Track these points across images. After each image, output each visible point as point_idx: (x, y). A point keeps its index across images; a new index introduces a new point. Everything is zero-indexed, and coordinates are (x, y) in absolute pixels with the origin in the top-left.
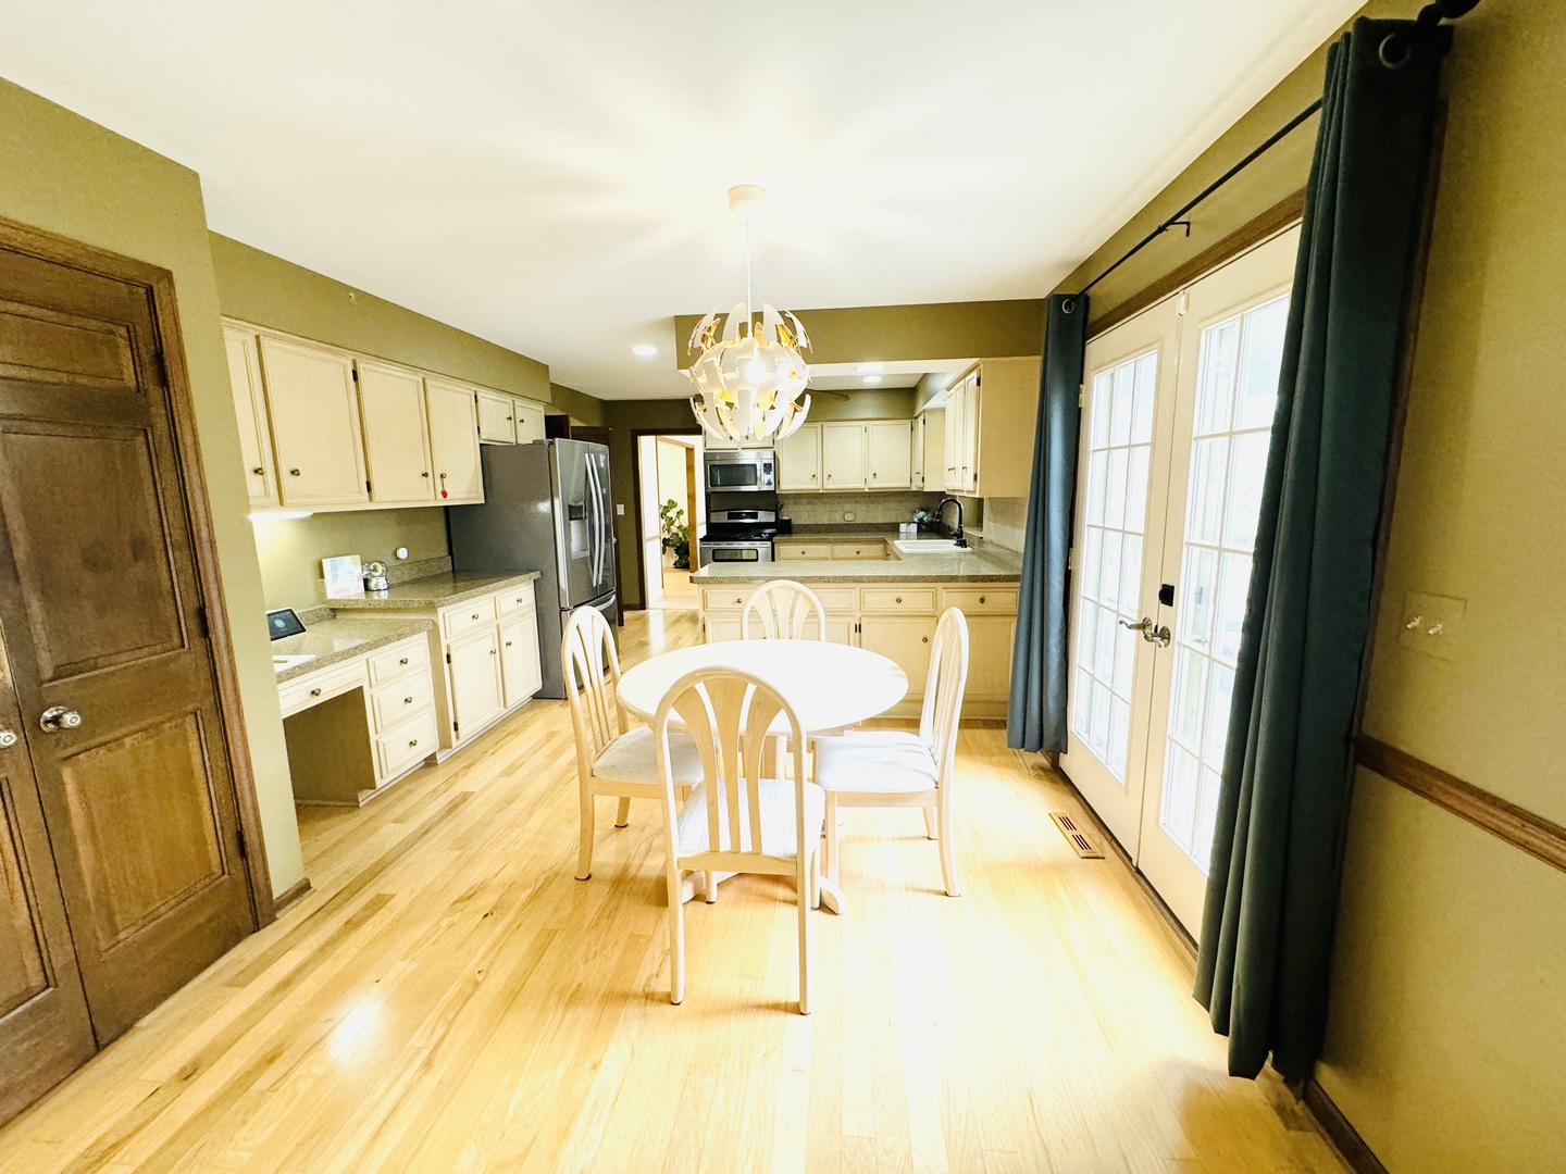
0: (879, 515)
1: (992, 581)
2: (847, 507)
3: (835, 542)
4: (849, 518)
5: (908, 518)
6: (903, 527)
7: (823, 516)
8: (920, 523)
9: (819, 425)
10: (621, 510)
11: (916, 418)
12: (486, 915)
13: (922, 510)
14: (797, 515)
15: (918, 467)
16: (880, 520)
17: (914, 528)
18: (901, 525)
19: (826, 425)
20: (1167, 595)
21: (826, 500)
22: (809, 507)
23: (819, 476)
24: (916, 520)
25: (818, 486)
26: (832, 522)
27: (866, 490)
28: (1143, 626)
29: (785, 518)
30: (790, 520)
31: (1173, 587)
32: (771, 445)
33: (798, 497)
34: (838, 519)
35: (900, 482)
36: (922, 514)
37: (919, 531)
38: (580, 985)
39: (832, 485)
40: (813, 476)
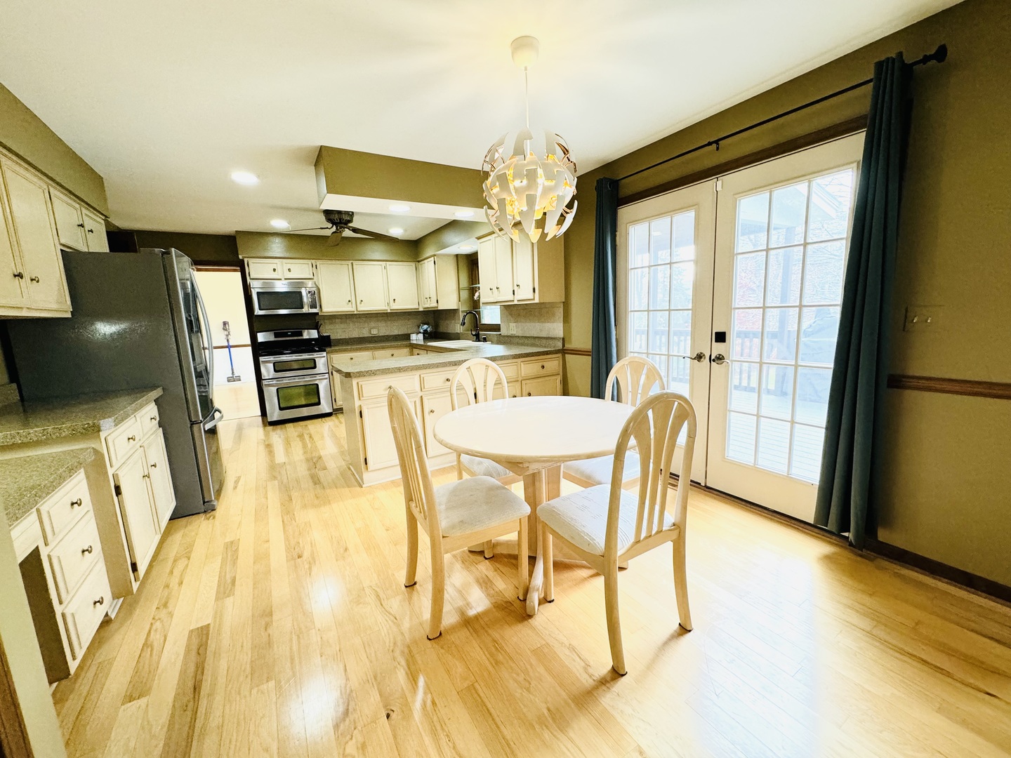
0: (395, 329)
1: (547, 354)
2: (372, 324)
3: (376, 348)
4: (374, 332)
5: (415, 330)
6: (413, 337)
7: (354, 331)
8: (425, 332)
9: (349, 263)
11: (420, 261)
12: (388, 716)
13: (426, 324)
14: (335, 332)
15: (428, 293)
16: (396, 332)
17: (421, 336)
18: (412, 335)
19: (355, 263)
20: (721, 337)
21: (355, 320)
22: (342, 326)
23: (354, 301)
24: (422, 331)
25: (354, 309)
26: (361, 336)
27: (389, 311)
28: (699, 357)
29: (325, 335)
30: (329, 336)
31: (725, 333)
32: (312, 277)
33: (333, 318)
34: (365, 333)
35: (411, 305)
36: (425, 327)
37: (424, 337)
38: (549, 710)
39: (364, 308)
40: (349, 301)
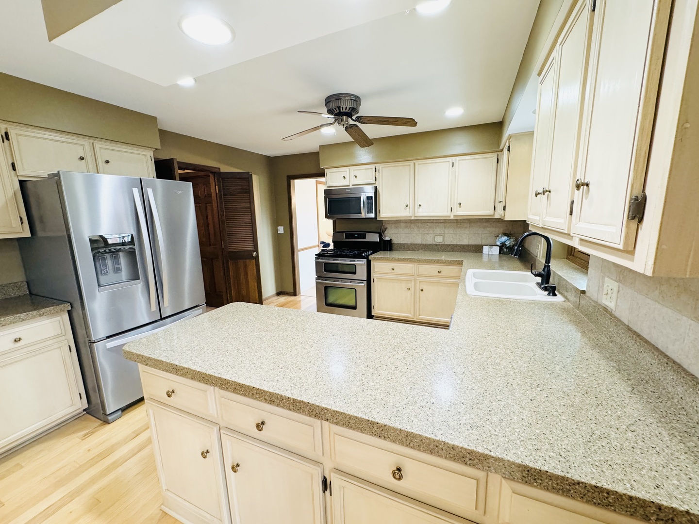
0: (466, 238)
2: (438, 231)
4: (439, 240)
5: (490, 241)
6: (486, 249)
7: (417, 237)
8: (502, 247)
9: (412, 163)
10: (281, 230)
11: (502, 150)
13: (505, 235)
14: (397, 236)
15: (501, 197)
16: (465, 242)
17: (496, 250)
18: (484, 247)
21: (419, 225)
22: (407, 230)
23: (411, 206)
24: (498, 243)
25: (411, 214)
26: (424, 243)
27: (452, 217)
29: (386, 238)
30: (390, 240)
32: (374, 182)
33: (397, 222)
34: (429, 240)
35: (484, 210)
36: (504, 239)
37: (501, 252)
39: (423, 213)
40: (407, 206)
